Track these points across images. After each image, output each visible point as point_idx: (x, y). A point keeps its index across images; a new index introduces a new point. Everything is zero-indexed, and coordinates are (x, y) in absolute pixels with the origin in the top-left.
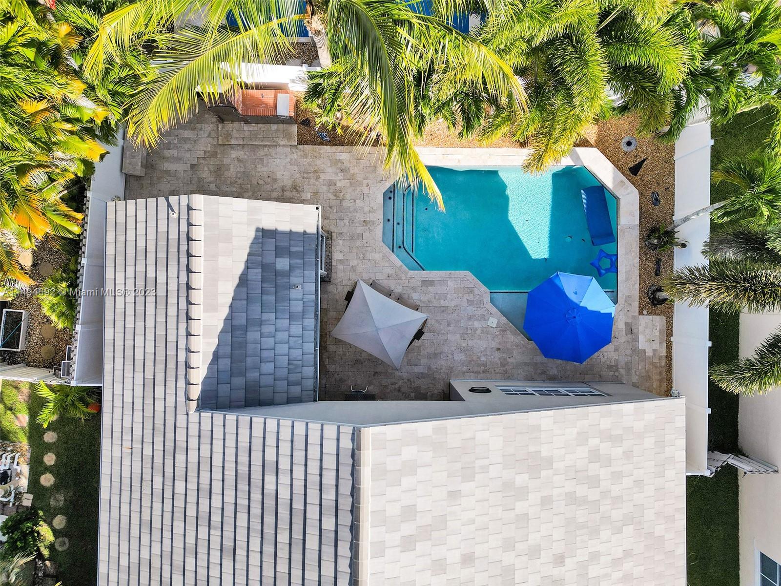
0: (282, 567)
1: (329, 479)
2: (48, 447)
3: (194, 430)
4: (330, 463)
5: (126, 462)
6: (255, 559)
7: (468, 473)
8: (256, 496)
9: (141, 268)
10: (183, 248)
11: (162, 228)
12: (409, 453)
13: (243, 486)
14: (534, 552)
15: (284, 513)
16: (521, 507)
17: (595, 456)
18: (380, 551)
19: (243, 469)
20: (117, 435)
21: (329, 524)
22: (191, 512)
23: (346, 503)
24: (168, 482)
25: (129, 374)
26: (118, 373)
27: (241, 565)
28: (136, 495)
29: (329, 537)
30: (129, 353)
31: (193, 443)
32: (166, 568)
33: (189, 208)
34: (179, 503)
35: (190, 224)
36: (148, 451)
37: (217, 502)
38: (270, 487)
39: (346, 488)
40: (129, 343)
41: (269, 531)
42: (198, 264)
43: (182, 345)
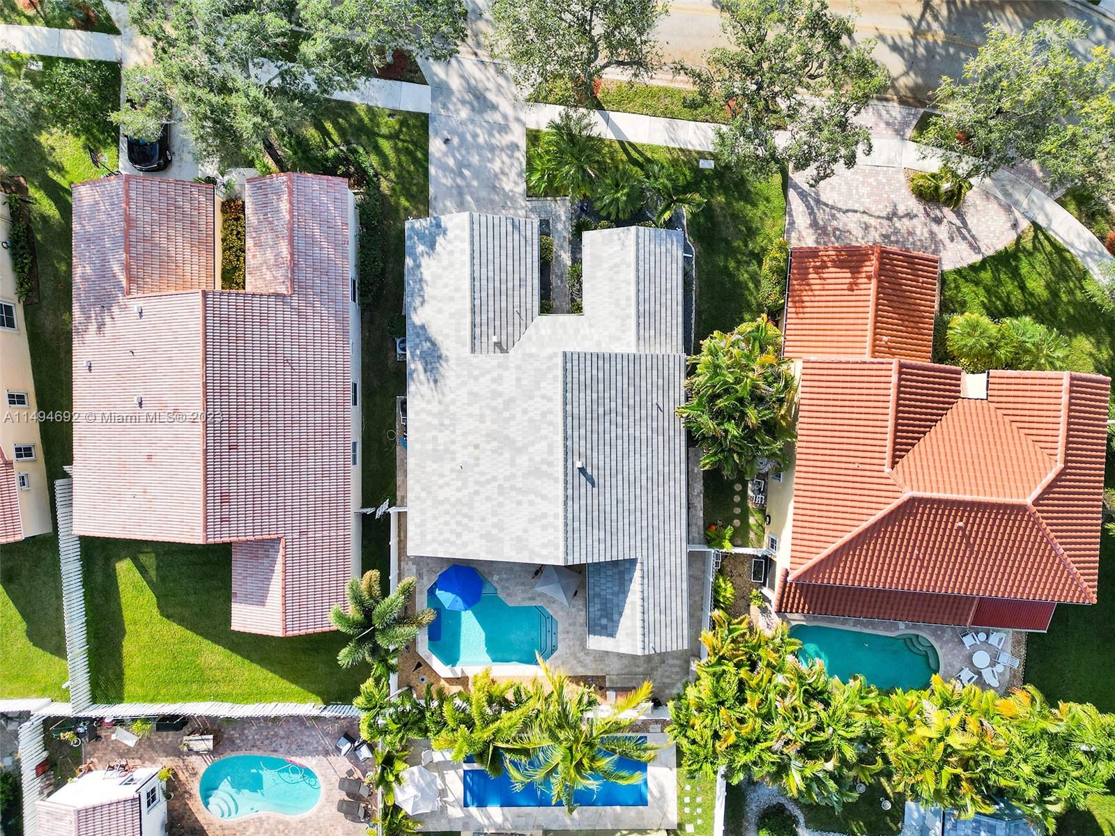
0: (596, 502)
1: (577, 542)
3: (639, 550)
4: (577, 549)
5: (673, 528)
6: (608, 501)
8: (608, 528)
9: (668, 619)
10: (646, 630)
11: (658, 639)
12: (544, 552)
13: (614, 530)
15: (596, 524)
18: (556, 516)
19: (614, 537)
20: (678, 540)
21: (576, 524)
22: (638, 514)
23: (570, 534)
24: (650, 524)
25: (673, 569)
26: (678, 568)
27: (614, 497)
28: (667, 514)
29: (576, 518)
30: (673, 578)
31: (639, 544)
32: (650, 486)
33: (644, 648)
34: (644, 516)
35: (644, 641)
36: (662, 535)
37: (626, 521)
38: (602, 533)
39: (570, 540)
40: (673, 583)
41: (602, 515)
42: (639, 624)
43: (646, 586)
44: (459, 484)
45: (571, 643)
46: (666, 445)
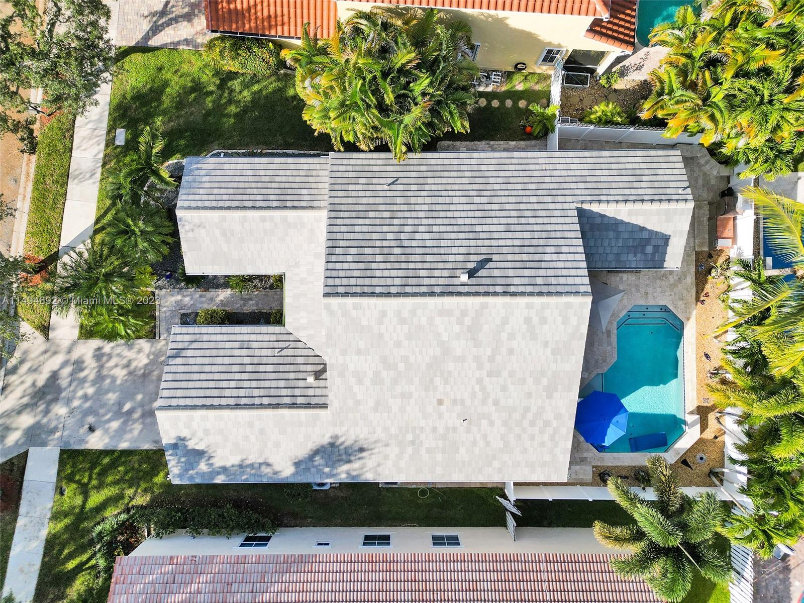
0: (510, 257)
1: (562, 281)
2: (502, 102)
3: (566, 206)
4: (570, 281)
5: (537, 167)
6: (509, 242)
7: (554, 352)
8: (541, 242)
9: (647, 172)
10: (663, 197)
11: (672, 184)
12: (574, 321)
13: (544, 235)
14: (504, 389)
15: (537, 257)
16: (530, 381)
17: (547, 424)
18: (529, 306)
19: (553, 235)
20: (551, 161)
21: (539, 281)
22: (522, 206)
23: (552, 289)
24: (534, 193)
25: (586, 166)
26: (584, 160)
27: (503, 235)
28: (521, 174)
29: (532, 281)
30: (598, 166)
31: (559, 206)
32: (488, 193)
33: (686, 200)
34: (525, 199)
35: (677, 200)
36: (547, 180)
37: (532, 220)
38: (548, 249)
39: (559, 289)
40: (603, 166)
41: (526, 250)
42: (656, 206)
43: (610, 198)
44: (484, 423)
45: (659, 290)
46: (438, 174)
